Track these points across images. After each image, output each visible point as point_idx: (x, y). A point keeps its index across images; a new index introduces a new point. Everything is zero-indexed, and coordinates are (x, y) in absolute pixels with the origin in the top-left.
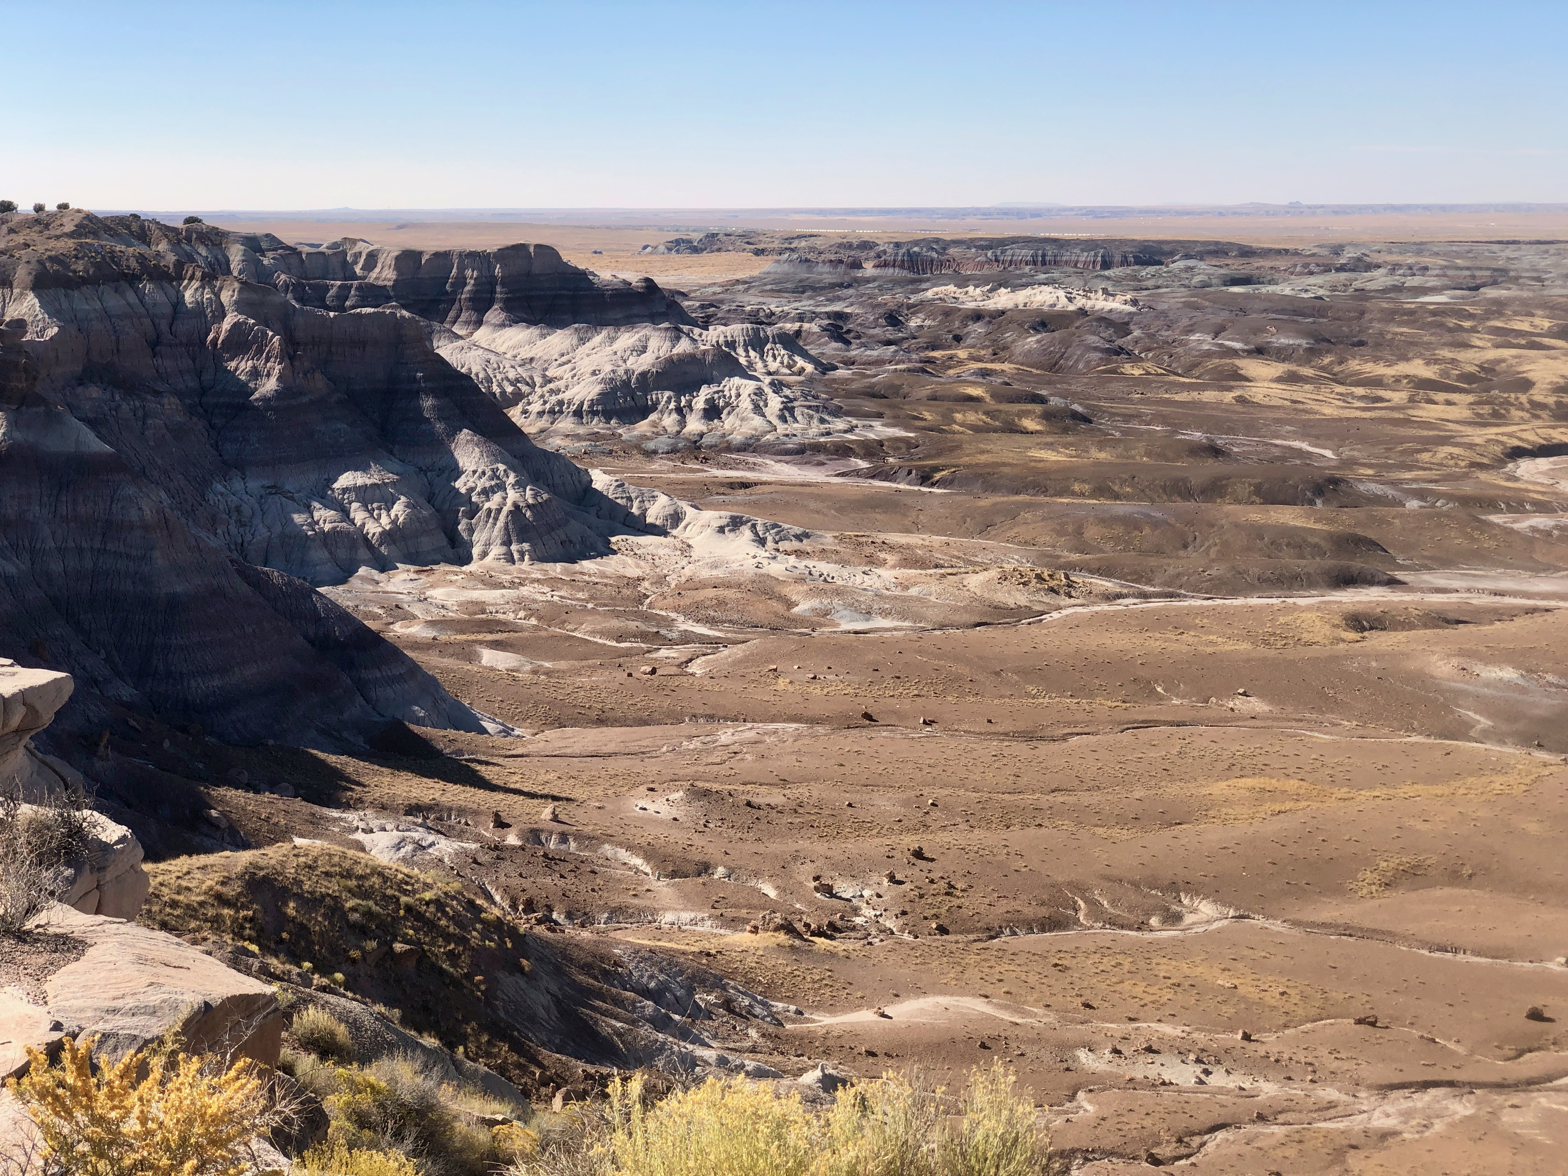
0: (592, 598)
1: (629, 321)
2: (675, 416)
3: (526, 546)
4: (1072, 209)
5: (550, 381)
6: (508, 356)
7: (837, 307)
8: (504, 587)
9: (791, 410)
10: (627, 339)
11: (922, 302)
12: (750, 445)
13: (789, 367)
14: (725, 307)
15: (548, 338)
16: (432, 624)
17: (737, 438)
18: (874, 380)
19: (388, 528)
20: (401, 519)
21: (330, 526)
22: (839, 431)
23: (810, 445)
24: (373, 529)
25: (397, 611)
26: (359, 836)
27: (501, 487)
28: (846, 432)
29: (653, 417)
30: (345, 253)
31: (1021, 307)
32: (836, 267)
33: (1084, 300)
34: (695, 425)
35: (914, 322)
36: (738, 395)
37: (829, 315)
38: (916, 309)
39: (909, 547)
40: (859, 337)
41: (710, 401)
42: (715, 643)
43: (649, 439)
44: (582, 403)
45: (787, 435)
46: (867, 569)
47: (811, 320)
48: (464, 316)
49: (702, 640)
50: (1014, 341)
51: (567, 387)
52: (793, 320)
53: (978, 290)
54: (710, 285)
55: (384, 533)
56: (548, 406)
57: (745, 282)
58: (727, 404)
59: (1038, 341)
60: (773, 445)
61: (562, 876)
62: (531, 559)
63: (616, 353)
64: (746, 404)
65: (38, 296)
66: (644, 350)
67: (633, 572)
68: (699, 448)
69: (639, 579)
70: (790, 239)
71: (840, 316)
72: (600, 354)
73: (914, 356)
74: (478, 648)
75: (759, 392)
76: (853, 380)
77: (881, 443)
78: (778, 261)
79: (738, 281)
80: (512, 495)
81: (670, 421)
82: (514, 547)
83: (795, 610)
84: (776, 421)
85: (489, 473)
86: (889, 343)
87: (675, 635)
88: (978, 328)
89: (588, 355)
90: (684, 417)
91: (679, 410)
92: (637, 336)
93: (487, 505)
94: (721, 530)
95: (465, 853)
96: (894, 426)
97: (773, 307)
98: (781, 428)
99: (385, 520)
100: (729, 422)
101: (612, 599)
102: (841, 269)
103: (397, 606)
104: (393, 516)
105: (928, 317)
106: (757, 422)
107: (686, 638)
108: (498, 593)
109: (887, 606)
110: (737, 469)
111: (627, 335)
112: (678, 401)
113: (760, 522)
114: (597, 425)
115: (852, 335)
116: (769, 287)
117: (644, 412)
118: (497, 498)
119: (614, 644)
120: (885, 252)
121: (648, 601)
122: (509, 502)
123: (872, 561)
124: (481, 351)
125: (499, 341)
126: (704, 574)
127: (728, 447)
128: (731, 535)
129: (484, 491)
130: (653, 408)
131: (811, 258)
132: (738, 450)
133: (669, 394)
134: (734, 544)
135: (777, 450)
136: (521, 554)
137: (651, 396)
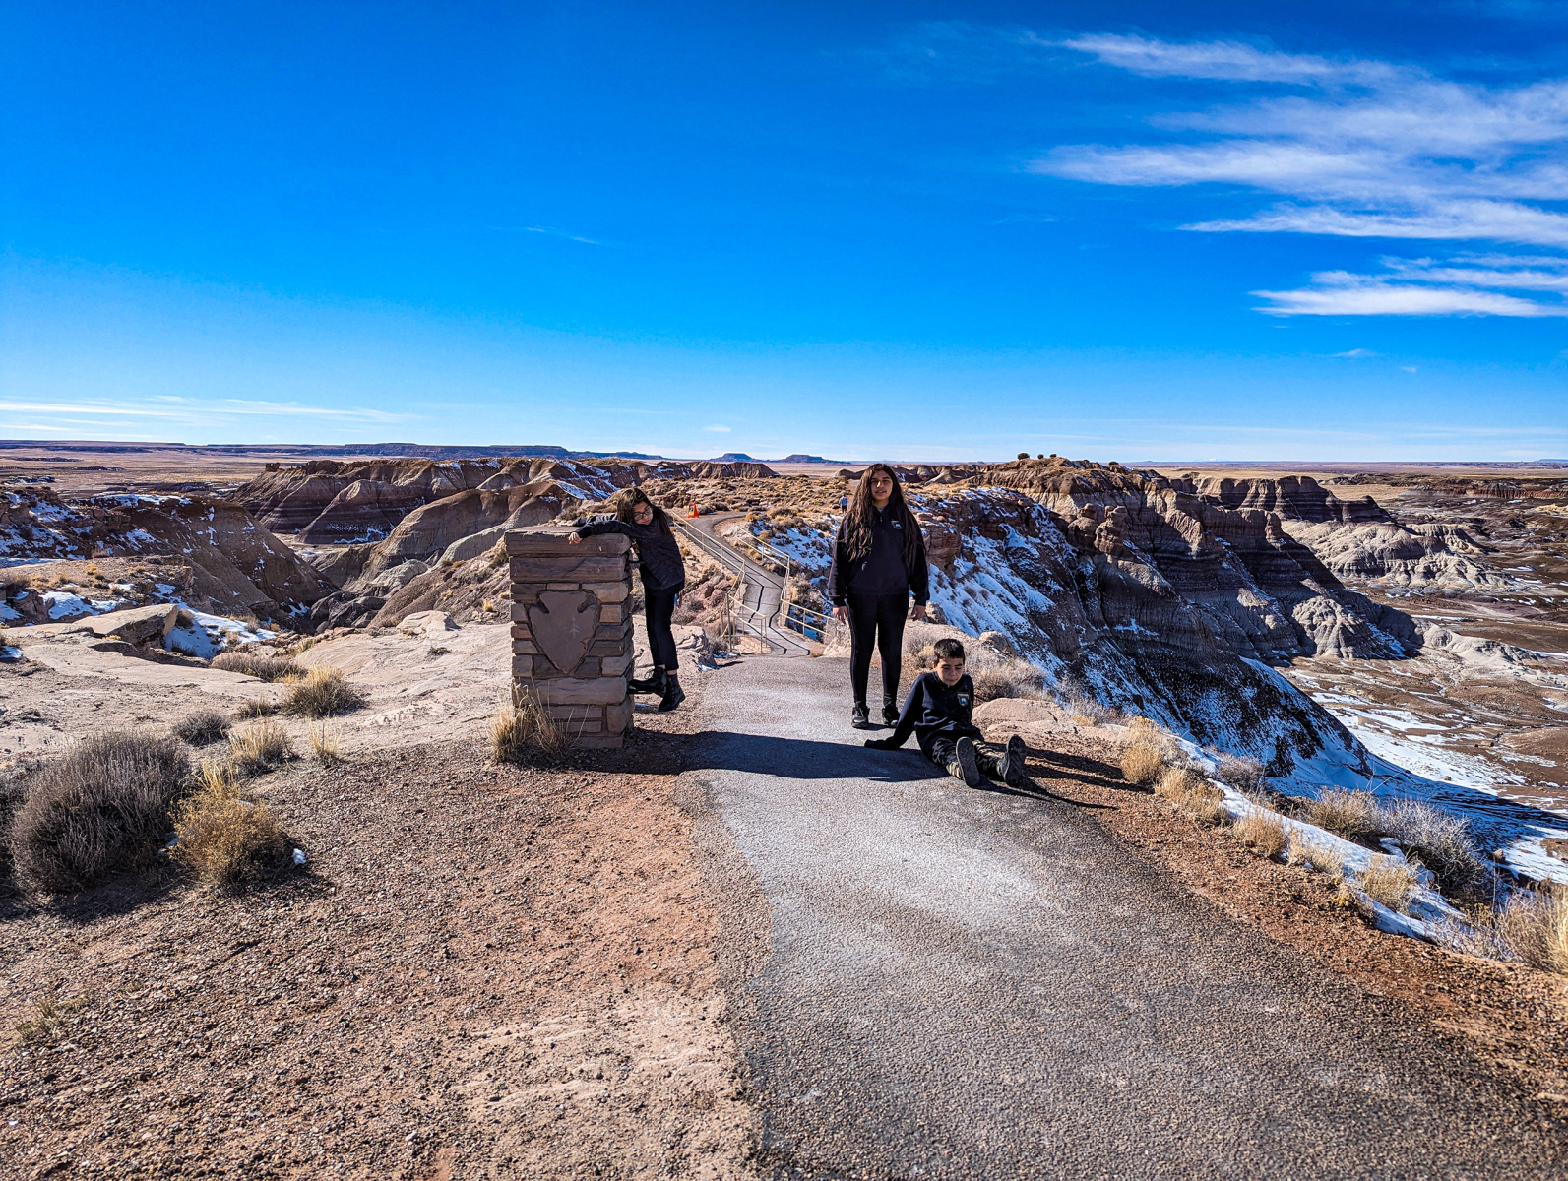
1: (1356, 520)
2: (1404, 575)
3: (1350, 648)
7: (1470, 515)
9: (1484, 576)
10: (1361, 529)
11: (1533, 514)
12: (1458, 595)
17: (1448, 590)
23: (1498, 596)
27: (1332, 612)
29: (1388, 575)
30: (1191, 480)
34: (1418, 581)
35: (1530, 526)
36: (1446, 565)
37: (1471, 520)
38: (1532, 517)
40: (1496, 533)
41: (1427, 567)
42: (1509, 725)
43: (1387, 587)
44: (1350, 564)
45: (1483, 590)
47: (1460, 522)
51: (1329, 555)
52: (1450, 522)
58: (1439, 570)
60: (1475, 595)
62: (1355, 657)
63: (1357, 537)
64: (1451, 569)
65: (1073, 497)
66: (1374, 536)
67: (1426, 671)
68: (1423, 594)
69: (1431, 676)
70: (1412, 478)
71: (1476, 520)
72: (1345, 537)
75: (1461, 563)
78: (1411, 489)
79: (1396, 500)
80: (1340, 619)
81: (1401, 578)
82: (1343, 649)
83: (1554, 707)
84: (1474, 582)
85: (1324, 604)
86: (1515, 537)
89: (1338, 537)
90: (1409, 575)
91: (1406, 572)
92: (1368, 528)
93: (1323, 623)
94: (1479, 649)
98: (1477, 586)
100: (1440, 580)
102: (1453, 494)
105: (1539, 522)
106: (1461, 581)
111: (1361, 527)
112: (1406, 565)
113: (1507, 647)
116: (1419, 503)
117: (1380, 571)
118: (1330, 618)
120: (1477, 485)
121: (1443, 690)
122: (1338, 622)
126: (1477, 676)
127: (1443, 596)
128: (1487, 653)
129: (1321, 615)
130: (1389, 569)
131: (1431, 488)
132: (1450, 597)
133: (1398, 561)
134: (1492, 659)
135: (1478, 598)
136: (1347, 653)
137: (1388, 562)
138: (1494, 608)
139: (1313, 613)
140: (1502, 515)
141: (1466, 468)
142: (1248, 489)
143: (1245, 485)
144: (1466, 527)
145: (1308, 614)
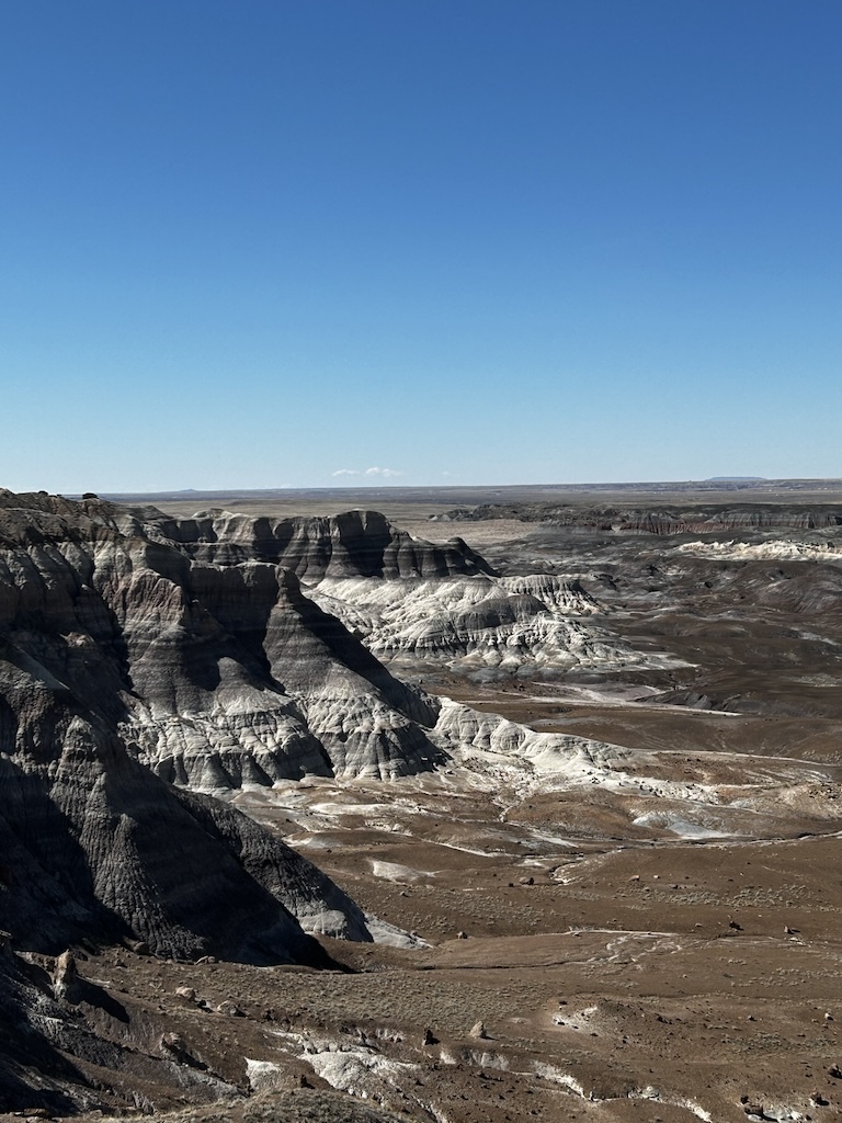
0: (454, 811)
1: (442, 574)
2: (493, 652)
3: (391, 763)
4: (772, 482)
5: (385, 623)
6: (348, 602)
7: (602, 561)
8: (376, 802)
9: (591, 646)
10: (445, 588)
11: (675, 556)
12: (558, 675)
13: (578, 610)
14: (515, 562)
15: (381, 588)
16: (320, 836)
17: (547, 670)
18: (650, 620)
19: (273, 750)
20: (284, 742)
21: (225, 749)
22: (633, 663)
23: (610, 674)
24: (260, 751)
25: (287, 824)
26: (306, 1057)
27: (369, 713)
28: (638, 663)
29: (473, 653)
30: (211, 521)
31: (760, 558)
32: (590, 530)
33: (814, 553)
34: (510, 659)
35: (671, 573)
36: (545, 634)
37: (600, 567)
39: (721, 764)
40: (626, 585)
41: (522, 639)
42: (573, 852)
43: (473, 671)
44: (416, 642)
45: (589, 667)
46: (690, 784)
47: (586, 572)
48: (310, 570)
49: (560, 850)
50: (757, 587)
51: (400, 628)
52: (571, 572)
53: (722, 546)
54: (494, 545)
55: (271, 755)
56: (387, 644)
57: (522, 542)
58: (537, 641)
59: (779, 586)
60: (578, 675)
61: (502, 1098)
62: (396, 775)
63: (438, 600)
64: (552, 641)
66: (460, 597)
67: (485, 787)
68: (516, 677)
69: (492, 793)
71: (607, 567)
72: (423, 601)
73: (677, 600)
74: (368, 859)
75: (562, 630)
76: (633, 621)
77: (669, 672)
78: (543, 526)
79: (516, 542)
80: (378, 722)
81: (489, 656)
82: (381, 766)
83: (636, 821)
84: (578, 655)
85: (358, 701)
86: (652, 589)
87: (534, 845)
88: (727, 577)
89: (415, 602)
90: (501, 652)
91: (496, 646)
92: (454, 586)
93: (357, 730)
94: (557, 750)
95: (408, 1074)
96: (679, 658)
97: (553, 562)
98: (583, 660)
99: (270, 743)
100: (538, 656)
101: (472, 812)
102: (594, 531)
103: (288, 820)
104: (277, 740)
105: (682, 568)
106: (563, 655)
107: (545, 850)
108: (371, 807)
109: (716, 818)
110: (551, 696)
111: (446, 584)
112: (495, 637)
113: (590, 742)
114: (428, 659)
115: (620, 583)
116: (543, 546)
117: (460, 646)
118: (365, 723)
119: (484, 854)
120: (628, 517)
121: (504, 813)
122: (376, 727)
123: (693, 778)
124: (326, 599)
125: (340, 591)
126: (550, 789)
127: (540, 677)
128: (566, 755)
129: (354, 717)
130: (474, 645)
131: (569, 522)
132: (549, 679)
133: (486, 632)
134: (572, 762)
135: (584, 679)
136: (388, 771)
137: (472, 634)
138: (601, 691)
139: (343, 716)
140: (638, 559)
141: (621, 492)
142: (292, 532)
143: (288, 527)
144: (592, 578)
145: (336, 717)
